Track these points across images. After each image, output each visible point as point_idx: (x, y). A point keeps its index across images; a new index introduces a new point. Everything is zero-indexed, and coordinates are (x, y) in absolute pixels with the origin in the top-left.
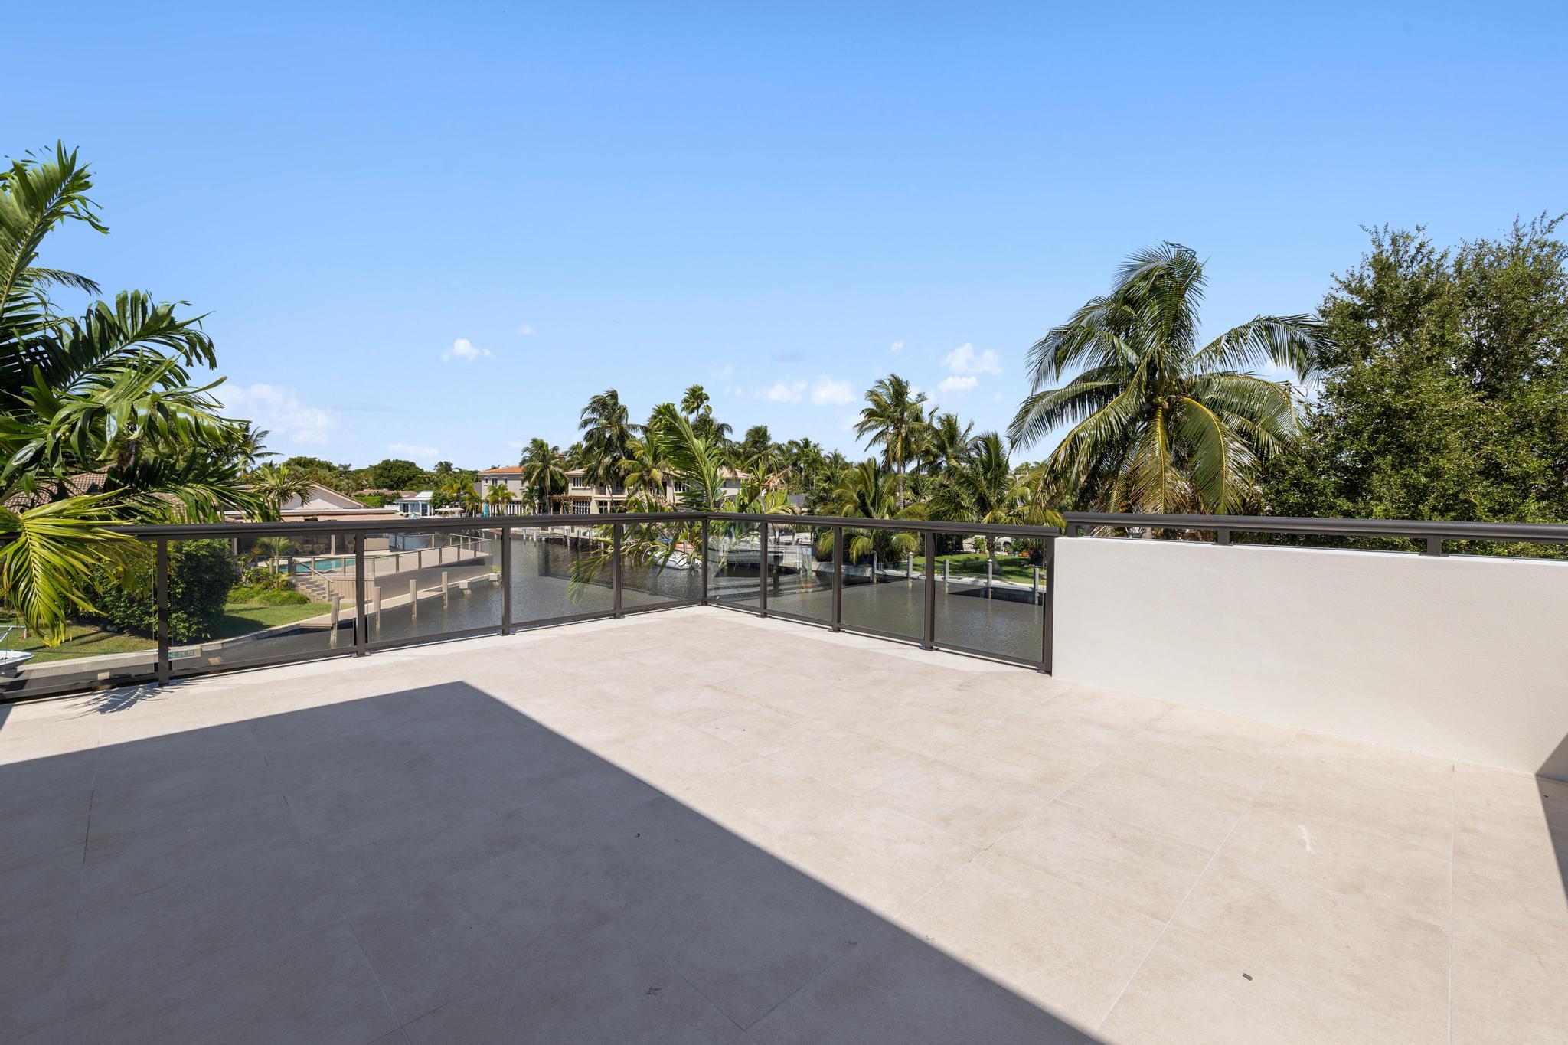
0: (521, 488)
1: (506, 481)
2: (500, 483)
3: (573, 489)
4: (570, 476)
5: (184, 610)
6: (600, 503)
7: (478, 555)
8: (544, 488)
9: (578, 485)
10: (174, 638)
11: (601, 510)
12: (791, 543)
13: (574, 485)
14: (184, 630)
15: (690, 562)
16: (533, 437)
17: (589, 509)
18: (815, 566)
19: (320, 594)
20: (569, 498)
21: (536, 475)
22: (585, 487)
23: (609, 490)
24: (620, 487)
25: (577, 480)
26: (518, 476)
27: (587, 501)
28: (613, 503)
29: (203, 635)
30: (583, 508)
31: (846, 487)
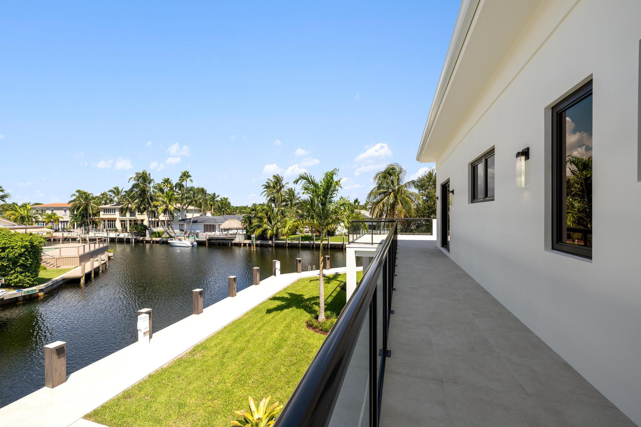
0: (64, 214)
1: (52, 211)
2: (49, 212)
3: (103, 215)
4: (101, 208)
5: (28, 272)
6: (122, 221)
7: (104, 245)
8: (85, 214)
9: (106, 213)
10: (23, 285)
11: (122, 224)
12: (236, 234)
13: (104, 213)
14: (28, 281)
15: (192, 244)
16: (78, 189)
17: (115, 224)
18: (247, 242)
19: (50, 265)
20: (102, 219)
21: (82, 208)
22: (112, 213)
23: (128, 215)
24: (132, 213)
25: (106, 210)
26: (66, 209)
27: (114, 220)
28: (130, 221)
29: (35, 283)
30: (111, 224)
31: (262, 213)
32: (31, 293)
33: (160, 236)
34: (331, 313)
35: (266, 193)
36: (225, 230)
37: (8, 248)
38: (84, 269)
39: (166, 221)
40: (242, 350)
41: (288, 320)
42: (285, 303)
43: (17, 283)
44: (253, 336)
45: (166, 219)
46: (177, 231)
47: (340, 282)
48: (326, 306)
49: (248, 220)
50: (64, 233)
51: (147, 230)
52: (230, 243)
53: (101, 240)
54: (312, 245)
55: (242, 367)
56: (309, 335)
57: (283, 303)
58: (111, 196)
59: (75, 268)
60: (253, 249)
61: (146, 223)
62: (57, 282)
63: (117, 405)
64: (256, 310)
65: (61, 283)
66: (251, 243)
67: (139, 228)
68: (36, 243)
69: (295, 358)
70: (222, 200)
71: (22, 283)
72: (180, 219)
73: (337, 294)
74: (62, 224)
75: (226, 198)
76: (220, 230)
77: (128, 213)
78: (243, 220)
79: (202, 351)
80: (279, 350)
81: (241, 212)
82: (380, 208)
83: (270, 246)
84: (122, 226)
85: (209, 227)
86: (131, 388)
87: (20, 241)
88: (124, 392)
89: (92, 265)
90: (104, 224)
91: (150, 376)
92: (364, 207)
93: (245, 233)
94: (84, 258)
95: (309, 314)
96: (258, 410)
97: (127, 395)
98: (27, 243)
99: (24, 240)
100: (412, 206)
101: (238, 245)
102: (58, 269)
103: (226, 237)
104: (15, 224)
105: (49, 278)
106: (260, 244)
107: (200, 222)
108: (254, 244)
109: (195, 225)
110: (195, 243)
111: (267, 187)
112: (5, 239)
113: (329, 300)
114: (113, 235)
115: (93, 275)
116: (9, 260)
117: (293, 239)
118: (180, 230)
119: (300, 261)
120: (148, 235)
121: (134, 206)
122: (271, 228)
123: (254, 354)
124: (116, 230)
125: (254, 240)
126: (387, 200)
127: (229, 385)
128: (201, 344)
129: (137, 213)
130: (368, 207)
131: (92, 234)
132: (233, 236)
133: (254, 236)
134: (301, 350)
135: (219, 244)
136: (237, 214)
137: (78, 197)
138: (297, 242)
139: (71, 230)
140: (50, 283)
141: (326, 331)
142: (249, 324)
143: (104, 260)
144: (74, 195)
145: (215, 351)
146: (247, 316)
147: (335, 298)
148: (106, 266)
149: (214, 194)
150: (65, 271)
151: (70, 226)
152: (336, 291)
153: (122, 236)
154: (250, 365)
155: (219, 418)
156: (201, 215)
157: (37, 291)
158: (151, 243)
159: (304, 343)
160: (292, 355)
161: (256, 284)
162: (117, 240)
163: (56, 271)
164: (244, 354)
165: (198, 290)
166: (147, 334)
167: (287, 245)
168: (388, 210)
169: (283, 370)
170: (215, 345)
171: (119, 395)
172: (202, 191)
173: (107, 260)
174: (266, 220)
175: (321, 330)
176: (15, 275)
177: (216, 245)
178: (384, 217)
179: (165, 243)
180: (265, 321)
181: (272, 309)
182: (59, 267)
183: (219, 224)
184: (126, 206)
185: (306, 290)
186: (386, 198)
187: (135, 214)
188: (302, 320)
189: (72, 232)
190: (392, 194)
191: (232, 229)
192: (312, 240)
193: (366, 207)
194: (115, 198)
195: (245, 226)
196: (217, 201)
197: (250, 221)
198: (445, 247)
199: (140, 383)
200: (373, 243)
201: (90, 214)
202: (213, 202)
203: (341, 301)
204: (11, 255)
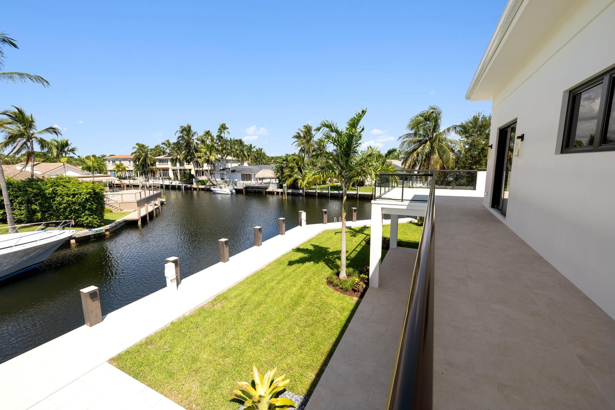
0: (129, 164)
1: (120, 161)
2: (118, 163)
3: (158, 165)
4: (156, 159)
5: (95, 214)
6: (173, 170)
7: (158, 192)
8: (144, 164)
9: (161, 163)
10: (92, 225)
11: (174, 173)
12: (270, 183)
13: (159, 163)
14: (96, 222)
15: (231, 191)
16: (137, 143)
17: (168, 172)
18: (280, 190)
19: (115, 209)
20: (158, 168)
21: (142, 158)
22: (165, 164)
23: (178, 164)
24: (182, 164)
25: (161, 161)
26: (130, 160)
27: (167, 170)
28: (180, 170)
29: (102, 224)
30: (165, 172)
31: (293, 163)
32: (99, 232)
33: (204, 184)
34: (354, 271)
35: (297, 143)
36: (260, 179)
37: (77, 194)
38: (140, 213)
39: (209, 171)
40: (259, 304)
41: (309, 274)
42: (308, 256)
43: (88, 223)
44: (272, 290)
45: (209, 169)
46: (219, 180)
47: (366, 236)
48: (349, 262)
49: (280, 170)
50: (130, 180)
51: (193, 179)
52: (264, 192)
53: (155, 187)
54: (341, 195)
55: (257, 323)
56: (328, 294)
57: (306, 255)
58: (164, 148)
59: (134, 211)
60: (285, 197)
61: (193, 172)
62: (120, 223)
63: (138, 351)
64: (278, 262)
65: (123, 224)
66: (283, 191)
67: (188, 177)
68: (97, 190)
69: (311, 318)
70: (257, 151)
71: (92, 223)
72: (222, 168)
73: (361, 249)
74: (128, 173)
75: (261, 148)
76: (256, 179)
77: (177, 163)
78: (276, 170)
79: (223, 301)
80: (296, 307)
81: (276, 162)
82: (414, 159)
83: (300, 194)
84: (174, 175)
85: (245, 176)
86: (153, 334)
87: (85, 189)
88: (148, 338)
89: (147, 209)
90: (160, 173)
91: (172, 324)
92: (396, 157)
93: (277, 182)
94: (141, 203)
95: (330, 270)
96: (261, 383)
97: (149, 342)
98: (89, 190)
99: (88, 187)
100: (451, 156)
101: (272, 193)
102: (121, 212)
103: (261, 185)
104: (90, 173)
105: (113, 220)
106: (292, 193)
107: (238, 172)
108: (286, 193)
109: (234, 175)
110: (234, 191)
111: (298, 137)
112: (75, 186)
113: (353, 255)
114: (167, 182)
115: (148, 218)
116: (80, 204)
117: (323, 189)
118: (221, 179)
119: (326, 212)
120: (195, 184)
121: (182, 157)
122: (301, 178)
123: (270, 309)
124: (170, 179)
125: (286, 189)
126: (422, 149)
127: (242, 342)
128: (223, 294)
129: (185, 163)
130: (400, 157)
131: (151, 182)
132: (267, 185)
133: (286, 185)
134: (318, 310)
135: (255, 192)
136: (272, 163)
137: (138, 149)
138: (327, 192)
139: (136, 178)
140: (113, 224)
141: (347, 291)
142: (270, 276)
143: (157, 205)
144: (134, 147)
145: (234, 302)
146: (270, 267)
147: (359, 253)
148: (159, 211)
149: (251, 145)
150: (126, 214)
151: (135, 174)
152: (361, 245)
153: (174, 183)
154: (265, 322)
155: (227, 379)
156: (239, 165)
157: (104, 231)
158: (198, 190)
159: (322, 302)
160: (309, 314)
161: (282, 234)
162: (170, 187)
163: (119, 213)
164: (261, 309)
165: (224, 240)
166: (174, 281)
167: (317, 195)
168: (422, 160)
169: (297, 331)
170: (235, 296)
171: (143, 341)
172: (240, 142)
173: (159, 205)
174: (296, 170)
175: (342, 288)
176: (85, 218)
177: (252, 192)
178: (417, 168)
179: (209, 190)
180: (286, 274)
181: (294, 261)
182: (122, 210)
183: (254, 173)
184: (176, 157)
185: (330, 242)
186: (421, 147)
187: (184, 164)
188: (323, 276)
189: (136, 179)
190: (428, 143)
191: (266, 178)
192: (342, 189)
193: (398, 156)
194: (167, 150)
195: (278, 176)
196: (253, 152)
197: (282, 171)
198: (497, 208)
199: (163, 330)
200: (403, 199)
201: (148, 164)
202: (250, 153)
203: (366, 257)
204: (79, 201)
